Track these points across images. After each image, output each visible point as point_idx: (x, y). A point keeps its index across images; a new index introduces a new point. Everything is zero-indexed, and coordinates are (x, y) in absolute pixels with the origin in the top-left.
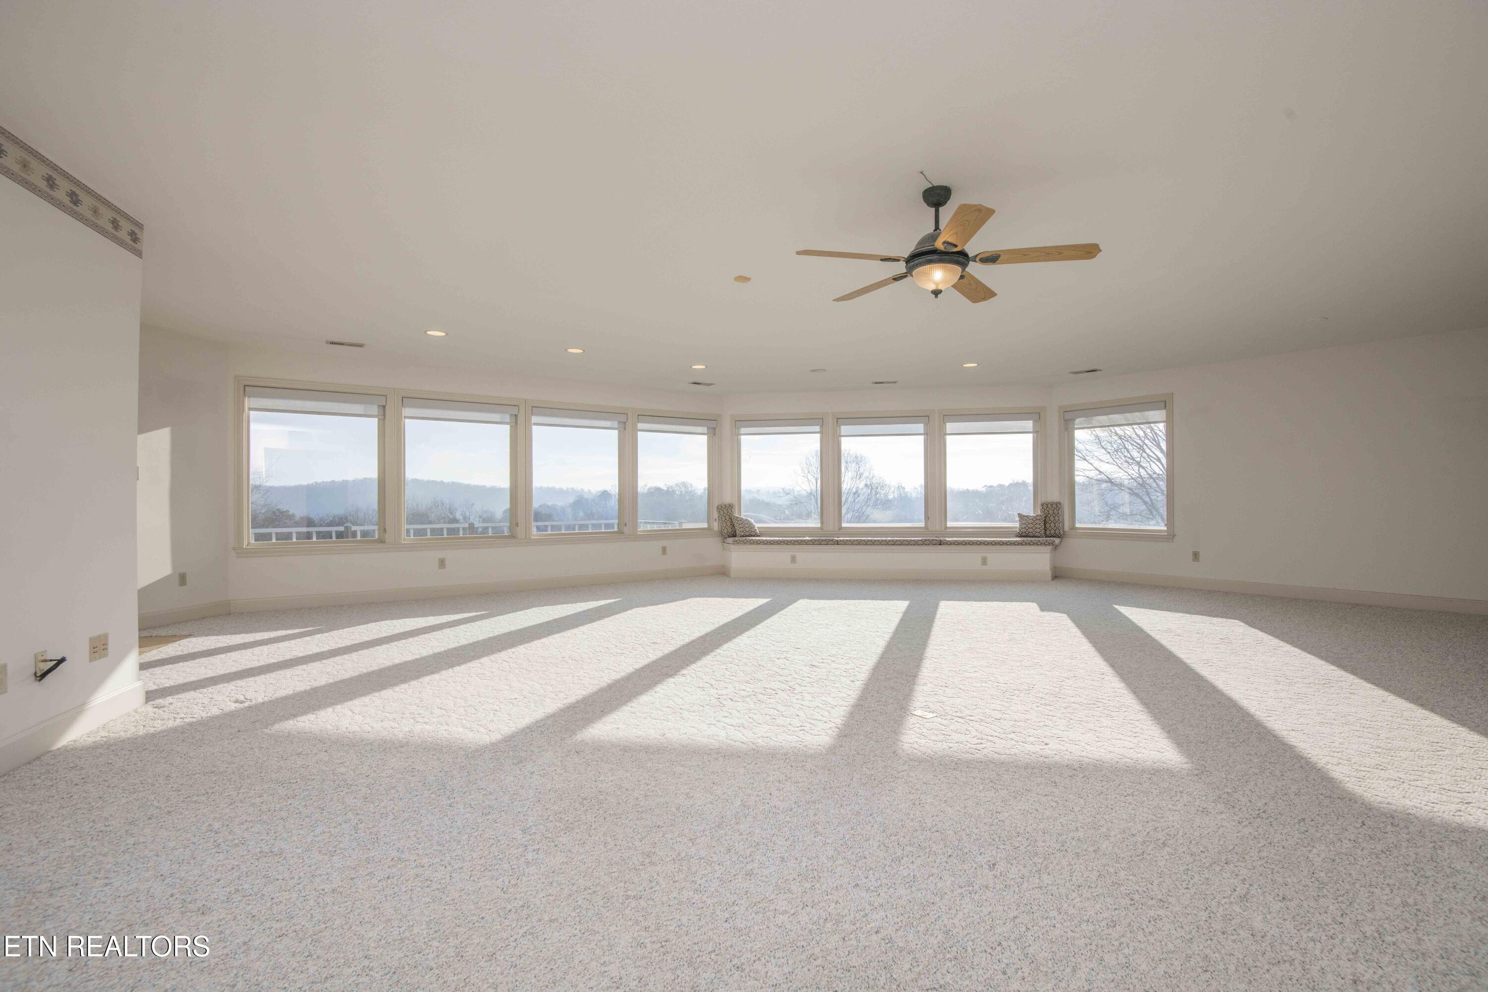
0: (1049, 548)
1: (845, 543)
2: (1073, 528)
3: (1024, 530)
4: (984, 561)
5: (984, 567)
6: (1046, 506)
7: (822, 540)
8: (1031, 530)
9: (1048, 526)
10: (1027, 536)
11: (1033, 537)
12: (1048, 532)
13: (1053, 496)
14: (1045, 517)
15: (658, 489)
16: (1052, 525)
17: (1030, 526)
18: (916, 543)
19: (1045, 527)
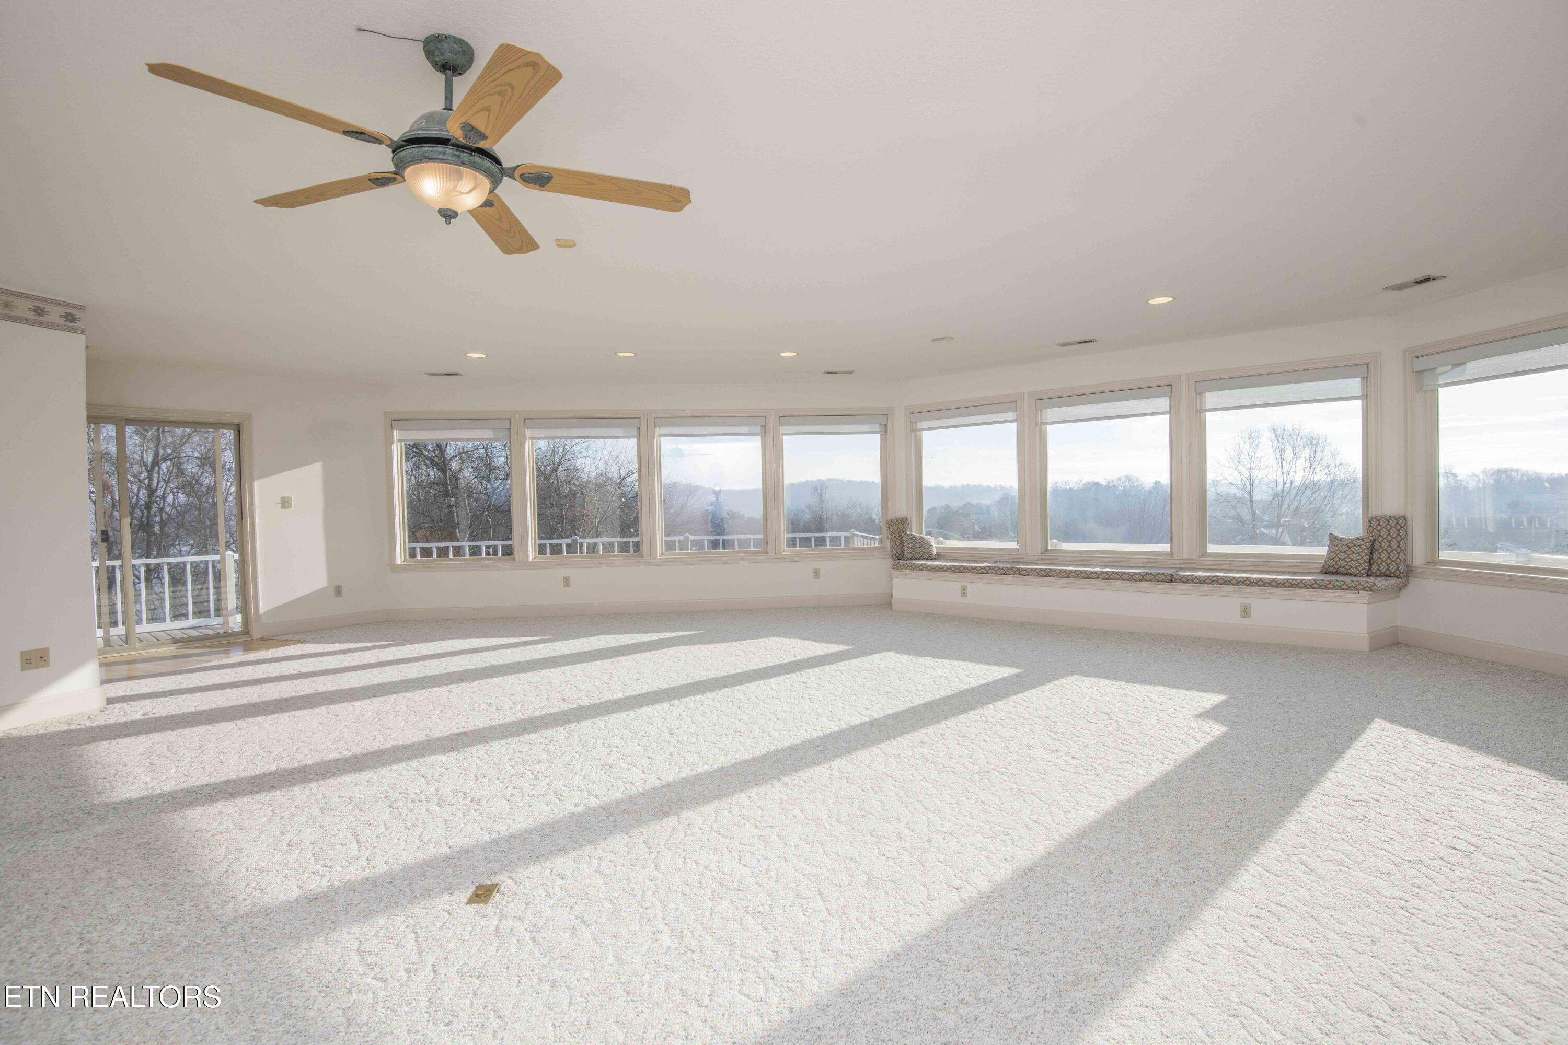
0: (1366, 595)
1: (1029, 573)
2: (1434, 560)
3: (1331, 563)
4: (1246, 611)
5: (1246, 621)
6: (1374, 523)
7: (999, 568)
8: (1342, 563)
9: (1376, 556)
10: (1336, 573)
11: (1346, 574)
12: (1374, 568)
13: (1390, 505)
14: (1373, 542)
15: (1097, 484)
16: (1384, 555)
17: (1342, 555)
18: (1131, 578)
19: (1371, 558)
